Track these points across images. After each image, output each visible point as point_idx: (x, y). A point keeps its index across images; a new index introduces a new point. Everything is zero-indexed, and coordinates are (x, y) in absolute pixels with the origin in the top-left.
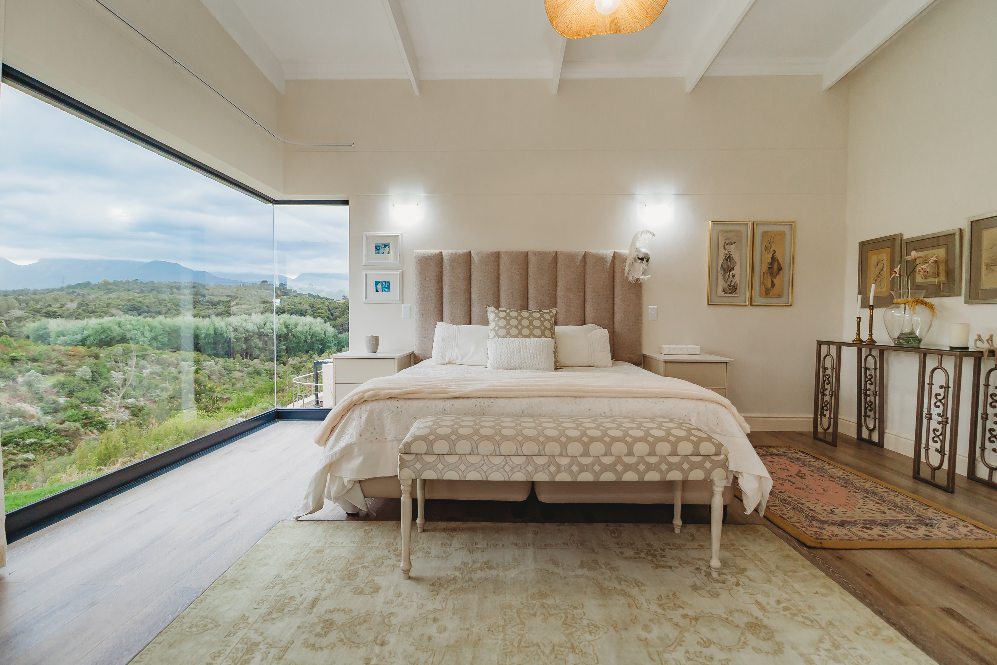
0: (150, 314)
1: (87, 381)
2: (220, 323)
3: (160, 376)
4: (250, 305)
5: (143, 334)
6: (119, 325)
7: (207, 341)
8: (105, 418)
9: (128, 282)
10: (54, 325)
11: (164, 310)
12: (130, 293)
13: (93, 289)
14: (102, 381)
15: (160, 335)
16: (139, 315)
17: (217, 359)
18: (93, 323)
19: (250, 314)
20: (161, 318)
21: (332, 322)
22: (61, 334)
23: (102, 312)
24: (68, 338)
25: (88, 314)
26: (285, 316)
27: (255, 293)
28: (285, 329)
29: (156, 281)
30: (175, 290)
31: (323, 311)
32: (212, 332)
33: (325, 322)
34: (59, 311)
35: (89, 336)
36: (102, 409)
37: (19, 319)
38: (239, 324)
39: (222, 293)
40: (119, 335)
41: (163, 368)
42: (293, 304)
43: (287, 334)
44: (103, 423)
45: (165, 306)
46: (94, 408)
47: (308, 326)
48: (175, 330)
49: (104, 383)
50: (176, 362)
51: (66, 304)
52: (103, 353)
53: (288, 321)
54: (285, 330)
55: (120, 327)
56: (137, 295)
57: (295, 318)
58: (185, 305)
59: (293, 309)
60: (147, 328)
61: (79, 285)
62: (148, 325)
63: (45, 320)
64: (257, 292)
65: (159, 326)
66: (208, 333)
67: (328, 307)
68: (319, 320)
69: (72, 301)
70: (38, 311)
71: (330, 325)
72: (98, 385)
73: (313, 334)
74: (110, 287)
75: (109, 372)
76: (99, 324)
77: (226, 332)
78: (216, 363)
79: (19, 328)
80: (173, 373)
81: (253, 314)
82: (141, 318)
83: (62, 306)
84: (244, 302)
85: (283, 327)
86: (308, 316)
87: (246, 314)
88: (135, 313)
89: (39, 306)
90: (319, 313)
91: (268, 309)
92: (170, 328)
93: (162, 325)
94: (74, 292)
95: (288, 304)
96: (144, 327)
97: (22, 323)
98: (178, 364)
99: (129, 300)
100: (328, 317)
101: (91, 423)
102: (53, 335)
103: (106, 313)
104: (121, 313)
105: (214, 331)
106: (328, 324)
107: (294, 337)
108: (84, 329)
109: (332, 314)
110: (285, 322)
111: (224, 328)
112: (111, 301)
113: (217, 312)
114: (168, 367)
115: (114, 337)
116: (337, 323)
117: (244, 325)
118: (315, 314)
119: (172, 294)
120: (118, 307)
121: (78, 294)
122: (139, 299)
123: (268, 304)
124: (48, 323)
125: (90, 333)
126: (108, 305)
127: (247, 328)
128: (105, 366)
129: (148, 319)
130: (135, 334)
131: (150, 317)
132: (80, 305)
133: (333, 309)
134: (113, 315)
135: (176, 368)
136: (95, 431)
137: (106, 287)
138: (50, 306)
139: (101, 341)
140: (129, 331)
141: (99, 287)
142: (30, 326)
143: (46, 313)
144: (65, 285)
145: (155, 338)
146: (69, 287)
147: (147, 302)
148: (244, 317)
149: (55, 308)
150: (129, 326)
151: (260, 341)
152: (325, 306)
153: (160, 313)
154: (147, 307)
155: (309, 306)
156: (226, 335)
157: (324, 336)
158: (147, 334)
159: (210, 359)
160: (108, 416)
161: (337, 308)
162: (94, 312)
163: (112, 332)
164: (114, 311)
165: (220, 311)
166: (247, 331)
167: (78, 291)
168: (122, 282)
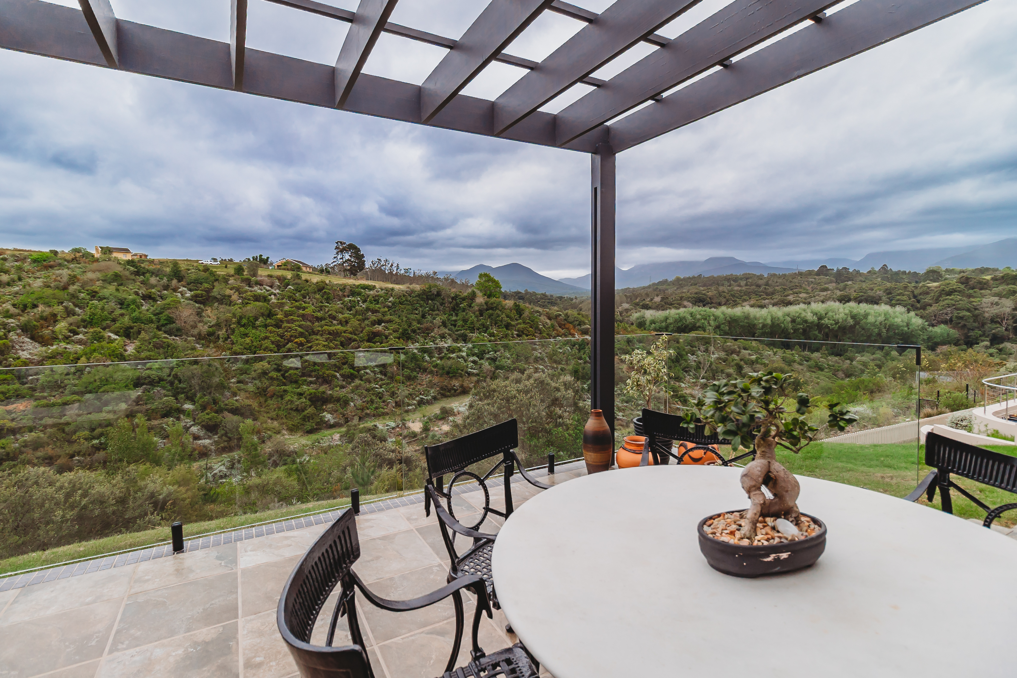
0: (713, 305)
1: (672, 360)
2: (779, 312)
3: (724, 362)
4: (807, 293)
5: (709, 323)
6: (691, 314)
7: (764, 330)
8: (686, 393)
9: (694, 277)
10: (649, 314)
11: (723, 301)
12: (697, 286)
13: (669, 285)
14: (683, 362)
15: (723, 324)
16: (704, 306)
17: (775, 350)
18: (672, 313)
19: (809, 303)
20: (723, 308)
21: (918, 312)
22: (653, 322)
23: (677, 304)
24: (657, 325)
25: (668, 306)
26: (852, 304)
27: (813, 280)
28: (852, 320)
29: (715, 276)
30: (732, 282)
31: (905, 298)
32: (769, 321)
33: (909, 310)
34: (650, 304)
35: (671, 324)
36: (683, 385)
37: (627, 310)
38: (797, 315)
39: (777, 282)
40: (691, 324)
41: (727, 355)
42: (861, 290)
43: (852, 327)
44: (684, 397)
45: (725, 297)
46: (677, 383)
47: (883, 316)
48: (735, 320)
49: (684, 364)
50: (738, 349)
51: (653, 298)
52: (683, 337)
53: (855, 311)
54: (851, 322)
55: (691, 316)
56: (702, 288)
57: (864, 307)
58: (742, 296)
59: (862, 296)
60: (712, 317)
61: (659, 282)
62: (713, 315)
63: (643, 311)
64: (815, 279)
65: (722, 316)
66: (765, 323)
67: (913, 292)
68: (899, 309)
69: (657, 296)
70: (637, 304)
71: (917, 315)
72: (680, 365)
73: (889, 326)
74: (681, 282)
75: (687, 354)
76: (677, 314)
77: (783, 323)
78: (775, 354)
79: (627, 317)
80: (736, 360)
81: (812, 304)
82: (707, 309)
83: (652, 300)
84: (800, 290)
85: (849, 318)
86: (883, 304)
87: (805, 303)
88: (701, 304)
89: (637, 301)
90: (898, 300)
91: (830, 298)
92: (731, 318)
93: (724, 315)
94: (657, 288)
95: (855, 291)
96: (709, 316)
97: (629, 313)
98: (739, 352)
99: (696, 293)
100: (912, 306)
101: (677, 395)
102: (648, 323)
103: (680, 305)
104: (691, 304)
105: (772, 321)
106: (912, 314)
107: (863, 329)
108: (667, 318)
109: (918, 301)
110: (851, 312)
111: (782, 319)
112: (684, 295)
113: (772, 301)
114: (731, 354)
115: (688, 325)
116: (927, 312)
117: (802, 316)
118: (893, 302)
119: (730, 286)
120: (688, 299)
121: (660, 290)
122: (704, 292)
123: (829, 292)
124: (644, 314)
125: (671, 321)
126: (681, 298)
127: (806, 318)
128: (684, 350)
129: (713, 309)
130: (703, 323)
131: (715, 307)
132: (663, 299)
133: (920, 294)
134: (685, 307)
135: (738, 355)
136: (679, 402)
137: (679, 283)
138: (644, 300)
139: (678, 328)
140: (699, 320)
141: (673, 283)
142: (635, 316)
143: (642, 305)
144: (651, 283)
145: (718, 327)
146: (654, 284)
147: (710, 294)
148: (802, 306)
149: (647, 301)
150: (698, 317)
151: (820, 332)
152: (909, 291)
153: (720, 304)
154: (710, 298)
155: (884, 292)
156: (783, 326)
157: (906, 329)
158: (712, 323)
159: (768, 349)
160: (688, 391)
161: (927, 293)
162: (671, 304)
163: (686, 321)
164: (686, 303)
165: (775, 300)
166: (806, 321)
167: (660, 287)
168: (689, 278)
